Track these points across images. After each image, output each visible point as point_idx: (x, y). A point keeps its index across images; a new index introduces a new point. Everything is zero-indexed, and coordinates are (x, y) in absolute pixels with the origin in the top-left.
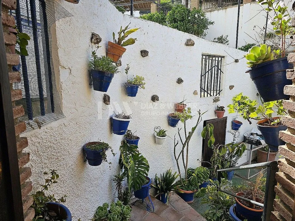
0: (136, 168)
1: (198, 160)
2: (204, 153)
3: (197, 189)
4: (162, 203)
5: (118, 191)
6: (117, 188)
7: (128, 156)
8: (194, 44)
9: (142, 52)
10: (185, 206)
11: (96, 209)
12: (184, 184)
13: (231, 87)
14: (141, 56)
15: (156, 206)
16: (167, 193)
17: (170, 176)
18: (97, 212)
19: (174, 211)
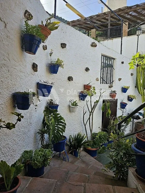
0: (56, 125)
1: (99, 127)
2: (103, 123)
3: (99, 147)
4: (74, 156)
5: (42, 142)
6: (40, 139)
7: (50, 119)
8: (96, 45)
9: (62, 44)
10: (91, 160)
11: (22, 153)
12: (90, 144)
13: (120, 79)
14: (61, 47)
15: (70, 159)
16: (78, 149)
17: (80, 137)
18: (23, 156)
19: (83, 162)
